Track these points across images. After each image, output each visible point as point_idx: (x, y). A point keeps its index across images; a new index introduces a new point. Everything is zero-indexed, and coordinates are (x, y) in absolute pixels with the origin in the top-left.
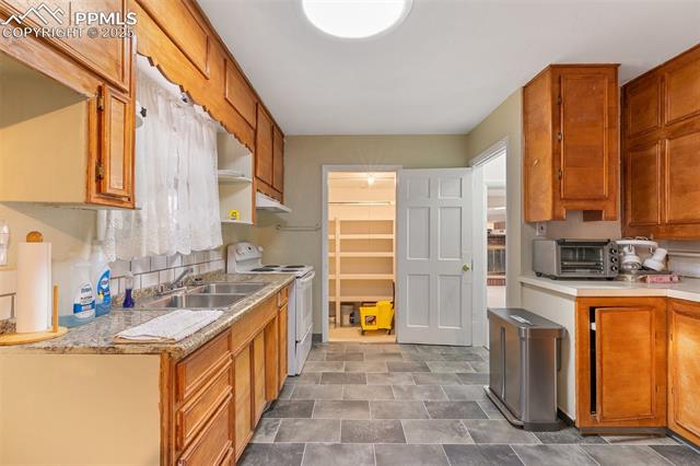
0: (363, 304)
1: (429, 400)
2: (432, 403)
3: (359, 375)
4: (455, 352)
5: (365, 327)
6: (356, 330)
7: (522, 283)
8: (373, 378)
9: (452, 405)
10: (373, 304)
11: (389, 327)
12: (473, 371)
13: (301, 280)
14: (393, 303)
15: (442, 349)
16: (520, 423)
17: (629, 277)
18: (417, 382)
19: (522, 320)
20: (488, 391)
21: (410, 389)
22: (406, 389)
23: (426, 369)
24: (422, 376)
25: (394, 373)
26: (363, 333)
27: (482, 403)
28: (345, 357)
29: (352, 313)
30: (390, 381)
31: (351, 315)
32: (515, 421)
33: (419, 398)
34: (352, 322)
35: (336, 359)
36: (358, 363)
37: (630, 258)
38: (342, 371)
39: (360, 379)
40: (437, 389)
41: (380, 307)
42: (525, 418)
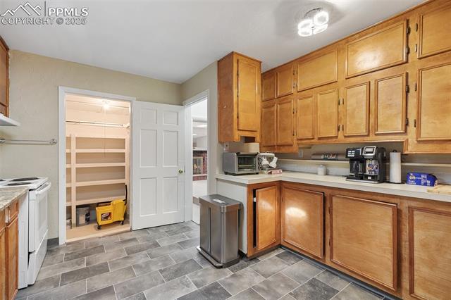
0: (98, 205)
1: (162, 269)
2: (165, 270)
3: (101, 266)
4: (174, 228)
5: (101, 223)
6: (92, 226)
7: (217, 179)
8: (115, 264)
9: (179, 266)
10: (108, 203)
11: (122, 219)
12: (188, 239)
13: (36, 192)
14: (126, 200)
15: (165, 228)
16: (221, 265)
17: (265, 172)
18: (152, 257)
19: (220, 201)
20: (200, 249)
21: (147, 264)
22: (143, 266)
23: (156, 245)
24: (154, 251)
25: (132, 255)
26: (99, 228)
27: (197, 259)
28: (86, 253)
29: (87, 213)
30: (129, 263)
31: (87, 215)
32: (218, 265)
33: (154, 269)
34: (88, 221)
35: (76, 257)
36: (99, 255)
37: (265, 162)
38: (84, 266)
39: (103, 269)
40: (167, 259)
41: (114, 205)
42: (223, 261)
